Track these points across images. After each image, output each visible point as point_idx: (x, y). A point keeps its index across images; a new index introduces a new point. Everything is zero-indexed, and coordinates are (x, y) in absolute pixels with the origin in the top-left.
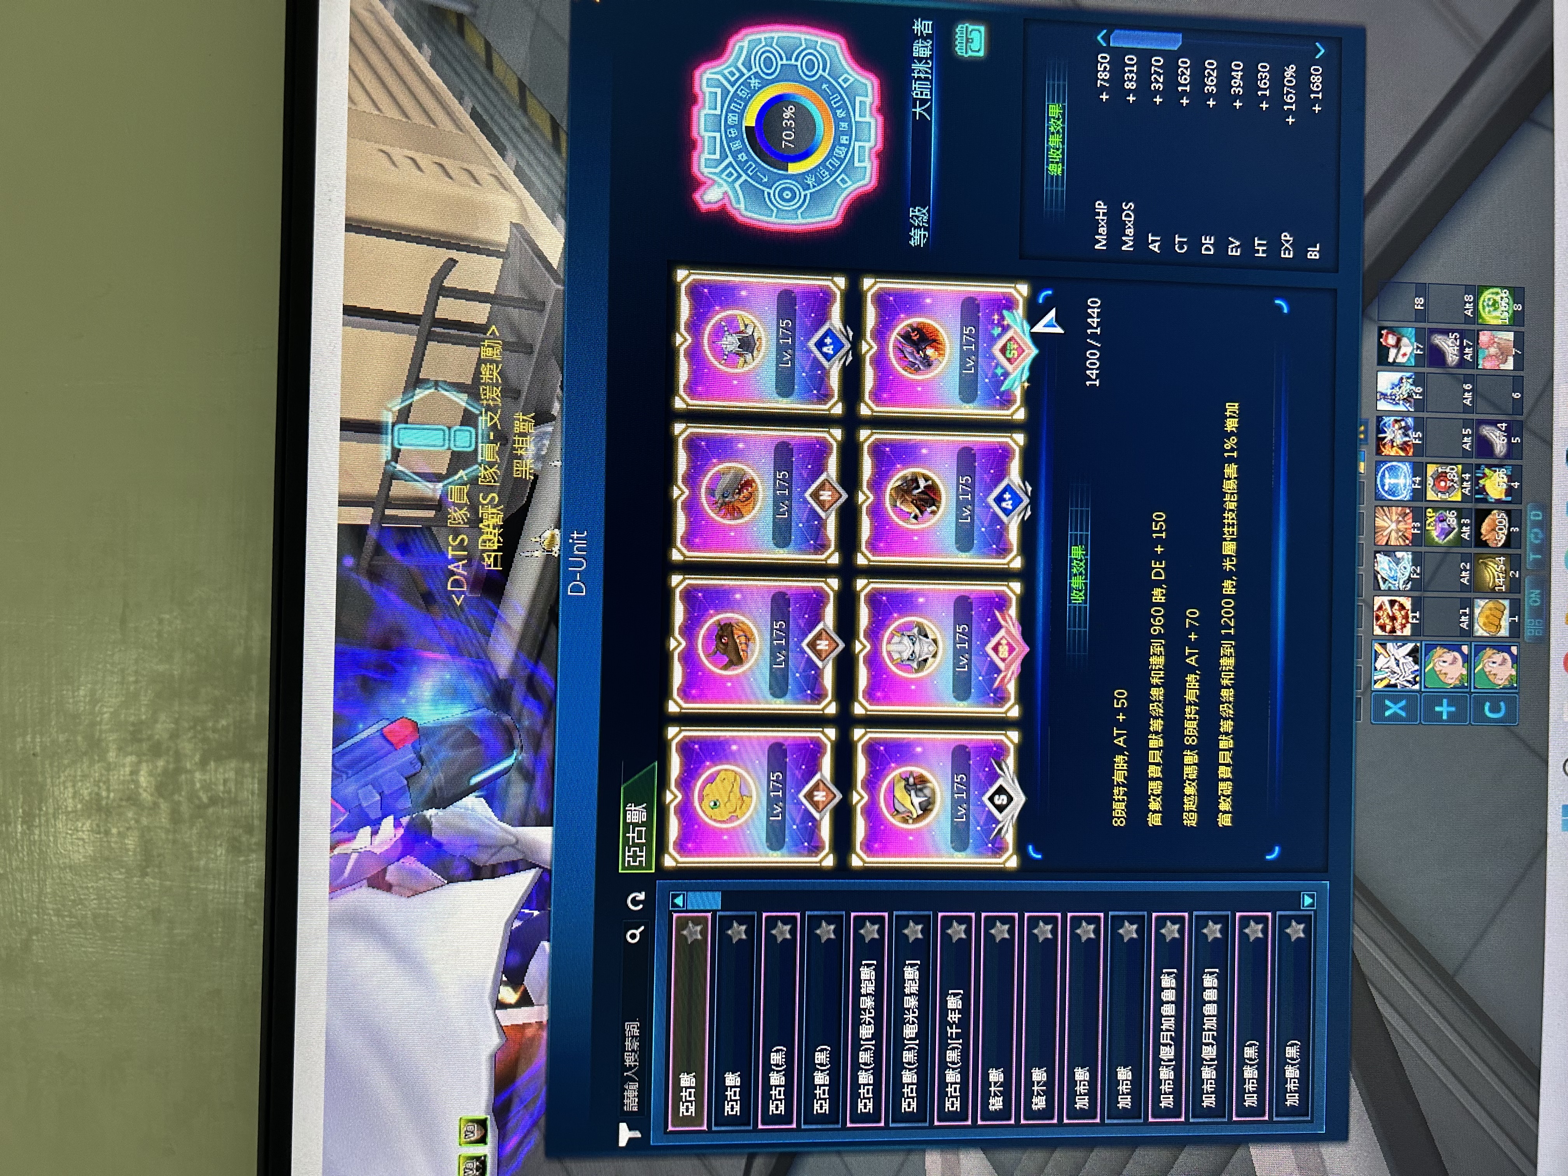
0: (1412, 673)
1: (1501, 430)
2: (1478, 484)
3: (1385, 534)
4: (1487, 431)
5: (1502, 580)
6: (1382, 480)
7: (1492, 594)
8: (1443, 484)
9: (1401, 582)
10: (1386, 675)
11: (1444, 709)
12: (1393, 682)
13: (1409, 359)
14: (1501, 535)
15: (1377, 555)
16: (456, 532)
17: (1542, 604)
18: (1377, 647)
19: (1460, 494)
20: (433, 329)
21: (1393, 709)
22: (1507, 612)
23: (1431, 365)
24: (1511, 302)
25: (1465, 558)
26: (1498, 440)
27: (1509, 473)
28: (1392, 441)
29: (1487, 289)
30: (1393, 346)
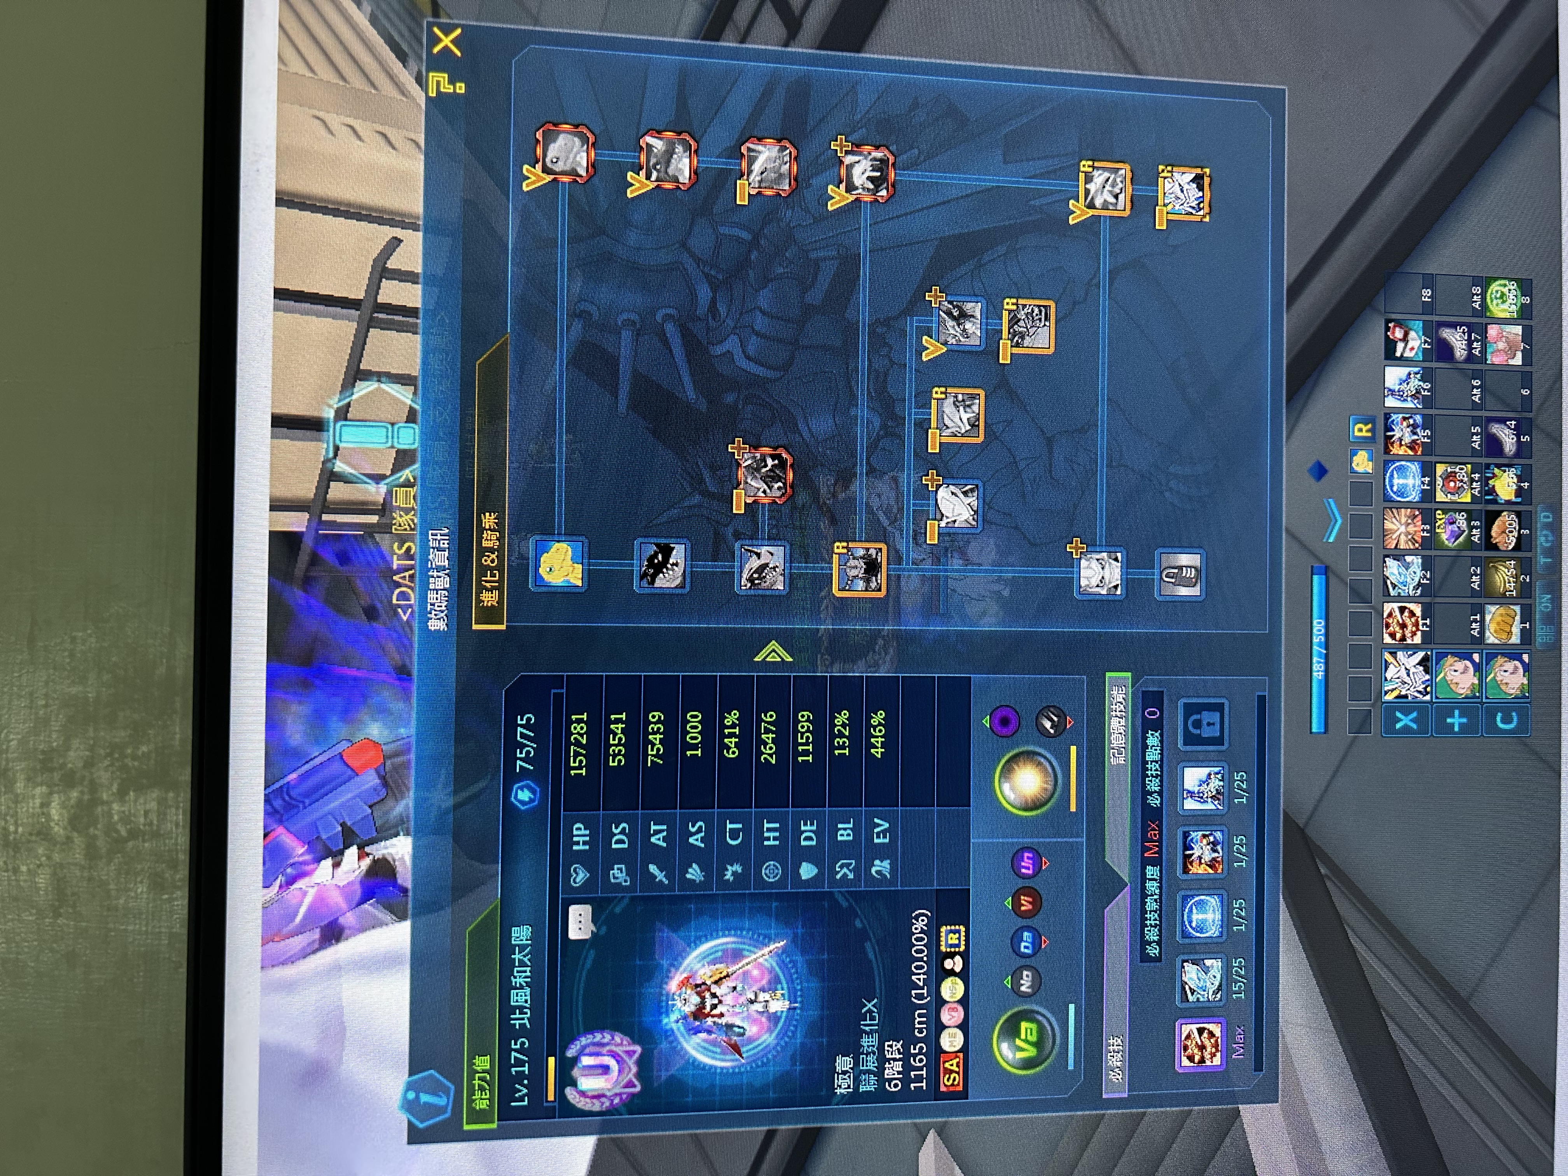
0: (1423, 683)
1: (1509, 428)
2: (1487, 484)
3: (1394, 537)
4: (1496, 429)
5: (1513, 584)
6: (1391, 481)
7: (1503, 599)
8: (1452, 484)
9: (1411, 588)
10: (1396, 686)
11: (1456, 721)
12: (1403, 693)
13: (1417, 354)
15: (1387, 559)
16: (402, 540)
17: (1553, 609)
18: (1387, 656)
19: (1469, 495)
20: (376, 315)
21: (1404, 721)
22: (1518, 618)
23: (1439, 359)
24: (1519, 295)
25: (1476, 561)
26: (1508, 440)
27: (1519, 473)
29: (1495, 281)
30: (1400, 340)
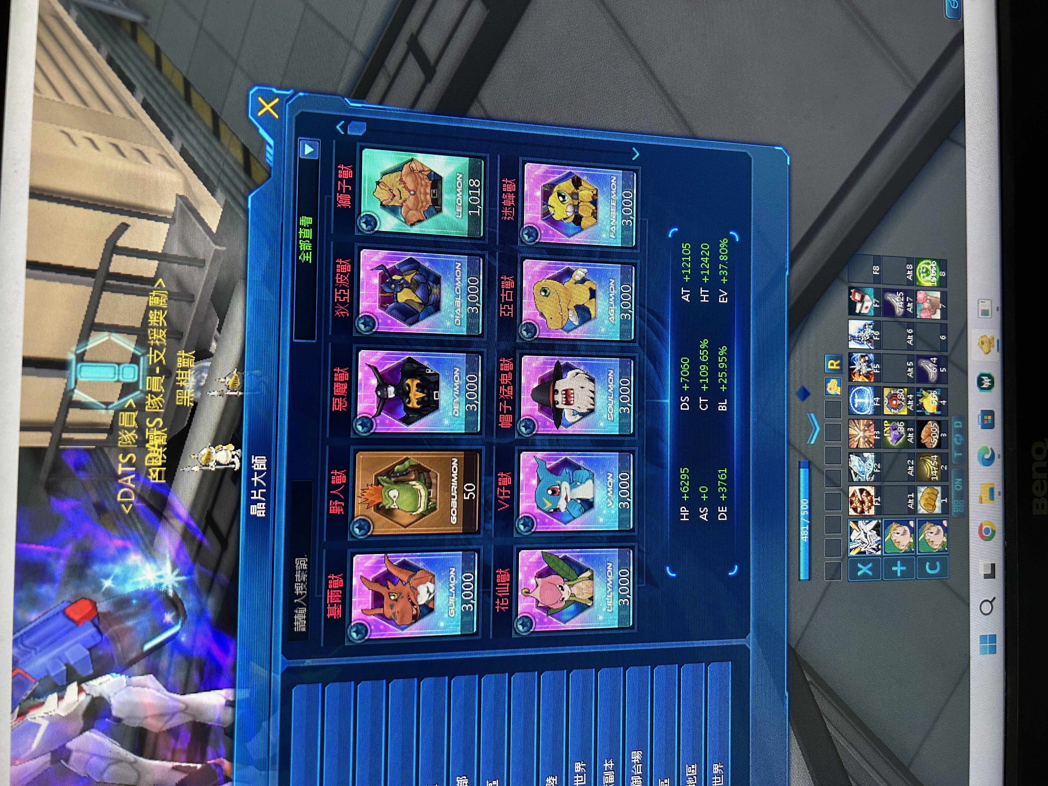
0: (876, 542)
1: (932, 362)
2: (918, 402)
3: (856, 439)
4: (924, 364)
5: (936, 472)
6: (853, 401)
7: (929, 483)
8: (894, 402)
9: (868, 475)
10: (858, 545)
11: (898, 569)
12: (863, 550)
13: (870, 311)
14: (935, 439)
15: (851, 455)
16: (125, 452)
17: (963, 490)
18: (852, 524)
19: (906, 409)
20: (108, 281)
21: (864, 570)
22: (939, 495)
23: (885, 315)
24: (938, 270)
25: (911, 456)
26: (931, 370)
27: (939, 394)
28: (859, 371)
29: (922, 260)
30: (859, 301)
